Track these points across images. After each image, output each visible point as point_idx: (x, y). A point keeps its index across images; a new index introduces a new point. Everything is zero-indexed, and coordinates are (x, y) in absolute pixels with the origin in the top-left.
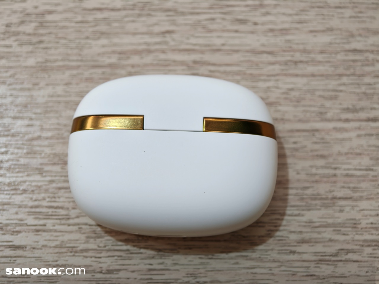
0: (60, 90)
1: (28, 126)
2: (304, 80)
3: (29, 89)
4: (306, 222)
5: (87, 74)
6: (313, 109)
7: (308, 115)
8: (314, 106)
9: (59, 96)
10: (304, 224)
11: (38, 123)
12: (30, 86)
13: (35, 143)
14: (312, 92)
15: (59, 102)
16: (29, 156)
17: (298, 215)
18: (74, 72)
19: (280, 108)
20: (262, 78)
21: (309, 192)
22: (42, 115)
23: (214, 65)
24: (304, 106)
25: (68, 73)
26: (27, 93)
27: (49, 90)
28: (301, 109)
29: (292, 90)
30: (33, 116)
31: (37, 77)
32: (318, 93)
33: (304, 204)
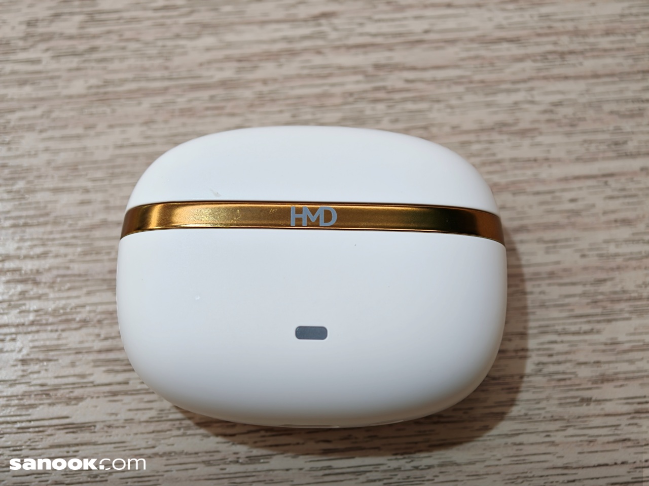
0: (134, 134)
1: (83, 203)
2: (581, 85)
3: (78, 137)
4: (606, 344)
5: (182, 102)
6: (601, 137)
7: (593, 148)
8: (603, 131)
9: (134, 145)
10: (603, 347)
11: (99, 197)
12: (80, 131)
13: (97, 233)
14: (596, 105)
15: (135, 157)
16: (88, 258)
17: (591, 332)
18: (159, 100)
19: (539, 139)
20: (503, 86)
21: (606, 288)
22: (106, 183)
23: (413, 69)
24: (584, 132)
25: (147, 103)
26: (74, 144)
27: (116, 136)
28: (580, 138)
29: (559, 104)
30: (90, 185)
31: (92, 114)
32: (607, 108)
33: (599, 311)
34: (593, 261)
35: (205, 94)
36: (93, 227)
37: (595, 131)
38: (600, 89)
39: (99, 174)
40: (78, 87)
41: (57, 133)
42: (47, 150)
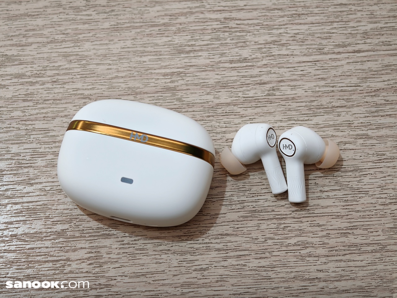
34: (310, 93)
35: (157, 29)
36: (112, 78)
37: (312, 44)
38: (314, 28)
39: (115, 58)
40: (107, 25)
41: (98, 43)
42: (94, 49)
